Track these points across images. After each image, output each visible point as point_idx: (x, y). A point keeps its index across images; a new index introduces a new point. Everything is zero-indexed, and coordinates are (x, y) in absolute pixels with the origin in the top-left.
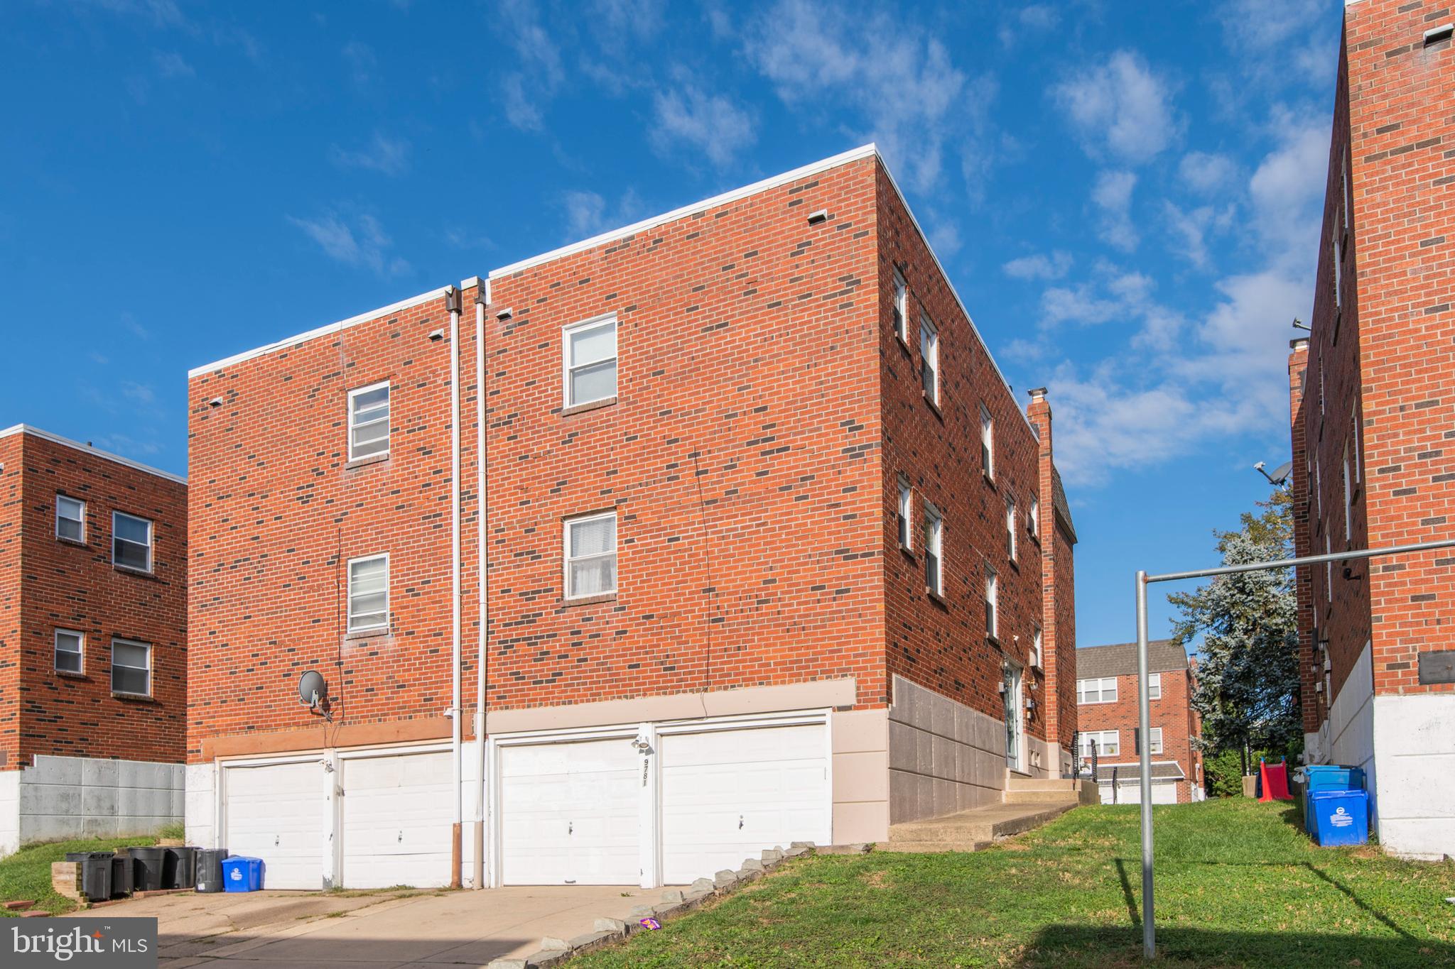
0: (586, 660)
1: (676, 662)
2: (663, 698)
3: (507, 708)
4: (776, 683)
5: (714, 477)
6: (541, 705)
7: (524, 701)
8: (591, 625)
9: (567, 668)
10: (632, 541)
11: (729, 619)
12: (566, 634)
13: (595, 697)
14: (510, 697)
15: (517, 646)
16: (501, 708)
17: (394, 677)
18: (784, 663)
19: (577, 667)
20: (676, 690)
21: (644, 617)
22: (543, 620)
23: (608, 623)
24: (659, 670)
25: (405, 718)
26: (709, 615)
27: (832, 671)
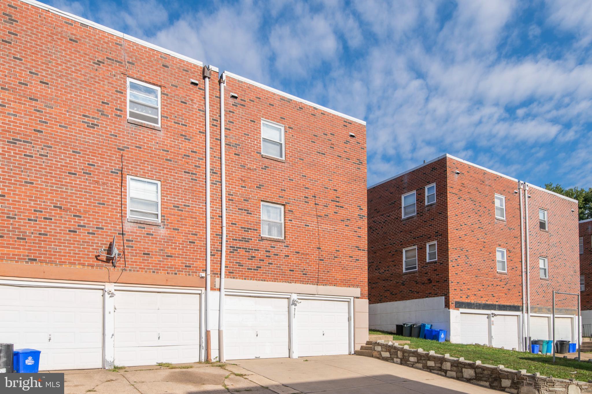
0: (272, 264)
1: (307, 272)
2: (302, 285)
3: (234, 278)
4: (339, 286)
5: (321, 207)
6: (251, 279)
7: (243, 276)
8: (274, 250)
9: (264, 265)
10: (291, 221)
11: (325, 261)
12: (264, 251)
13: (275, 280)
14: (236, 273)
15: (240, 250)
16: (231, 278)
17: (164, 250)
18: (341, 280)
19: (268, 266)
20: (307, 283)
21: (296, 252)
22: (253, 242)
23: (281, 251)
24: (301, 274)
25: (172, 273)
26: (319, 257)
27: (354, 285)
